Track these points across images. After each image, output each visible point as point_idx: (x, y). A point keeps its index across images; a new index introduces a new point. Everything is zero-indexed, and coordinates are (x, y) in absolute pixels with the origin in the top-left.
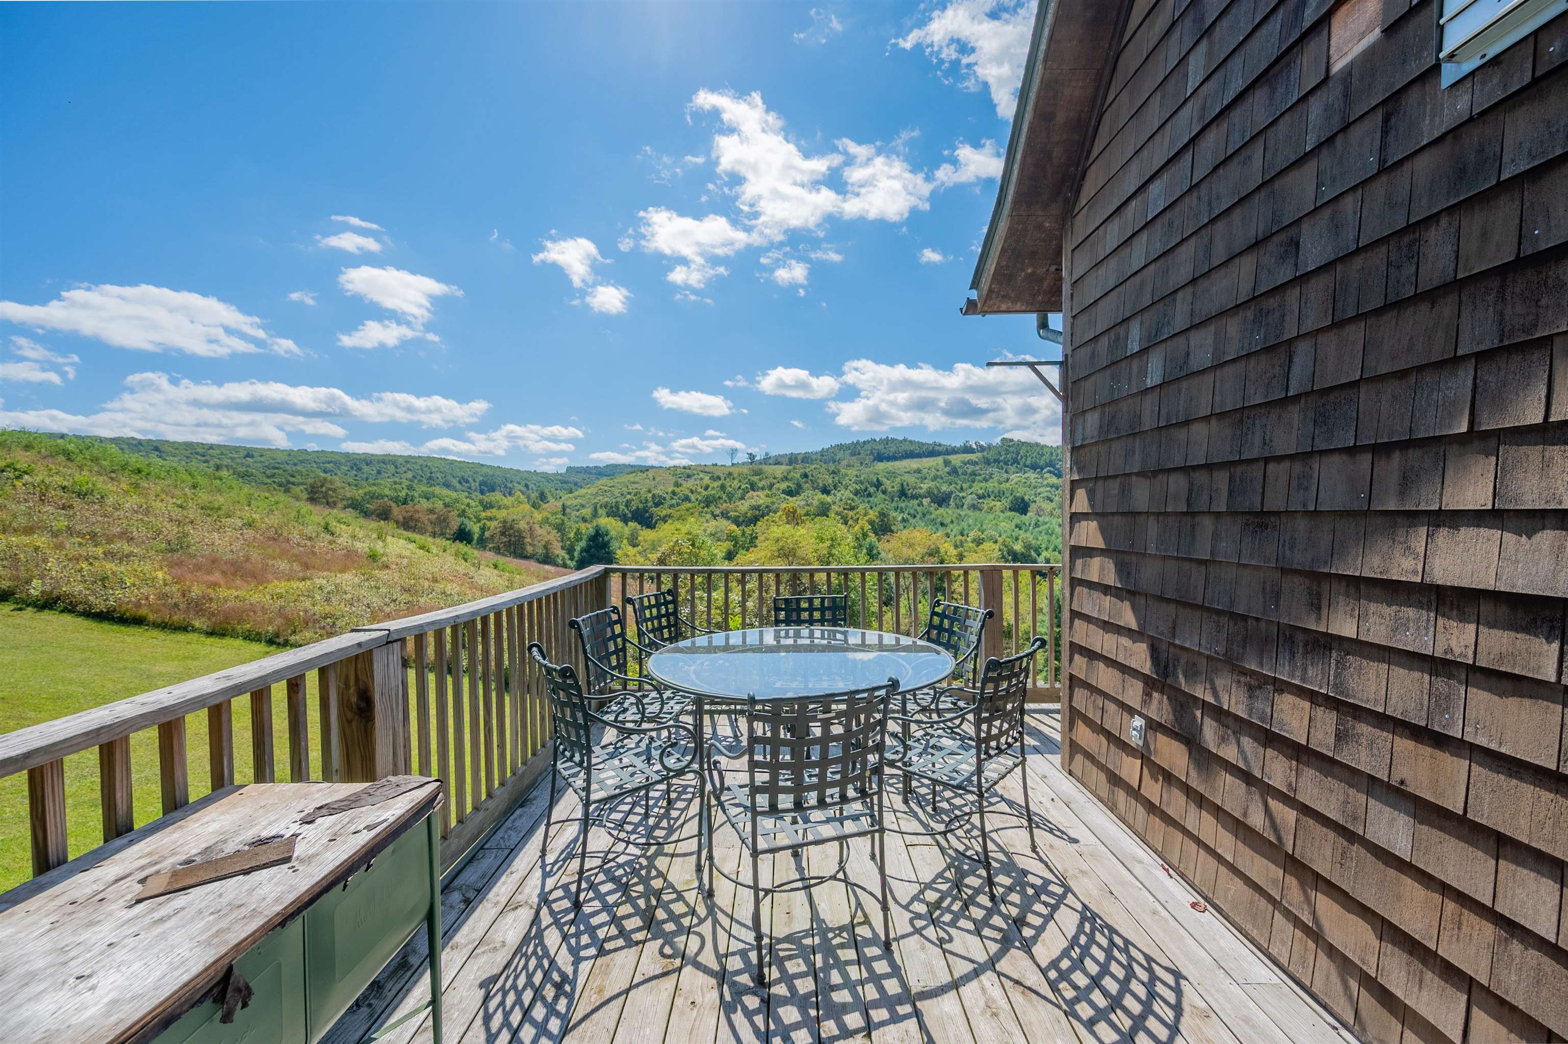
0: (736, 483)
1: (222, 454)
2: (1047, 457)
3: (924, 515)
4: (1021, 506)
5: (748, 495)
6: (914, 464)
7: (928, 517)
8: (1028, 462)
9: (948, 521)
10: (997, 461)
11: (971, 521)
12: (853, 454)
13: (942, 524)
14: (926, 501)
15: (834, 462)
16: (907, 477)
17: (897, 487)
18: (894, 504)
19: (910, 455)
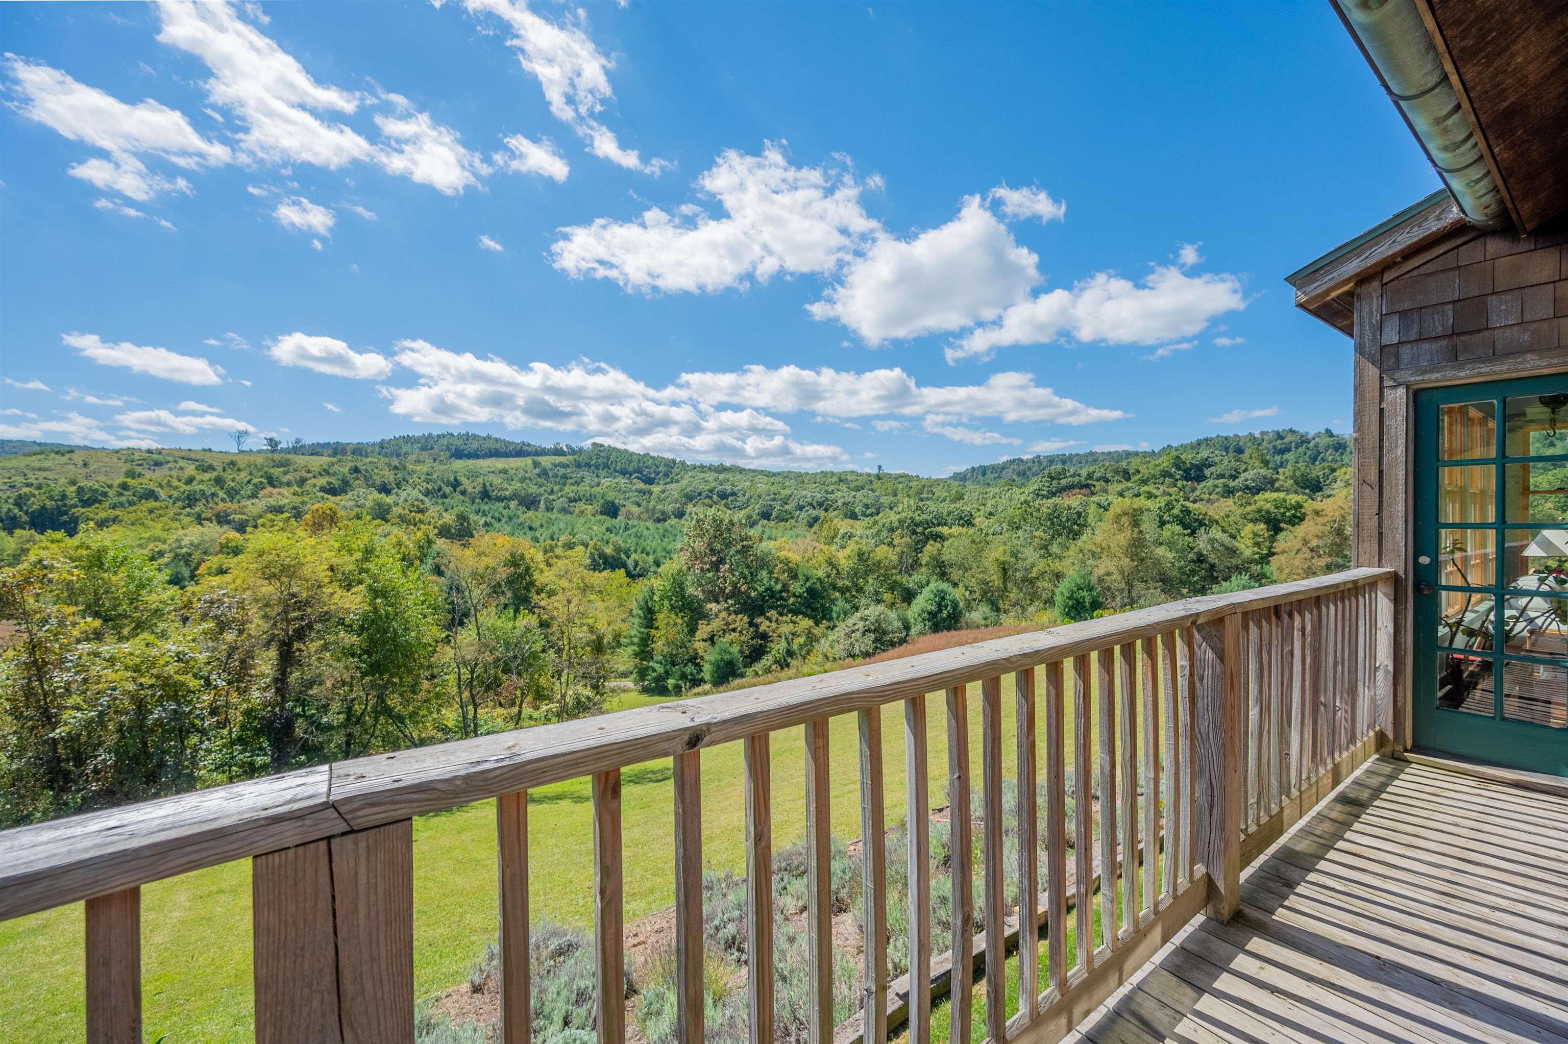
0: (244, 476)
2: (635, 464)
3: (510, 519)
4: (611, 510)
5: (262, 493)
6: (499, 464)
7: (514, 520)
8: (618, 468)
9: (536, 524)
10: (588, 465)
11: (562, 525)
12: (424, 448)
13: (531, 529)
14: (513, 504)
15: (398, 455)
16: (491, 477)
17: (479, 488)
18: (475, 507)
19: (495, 454)
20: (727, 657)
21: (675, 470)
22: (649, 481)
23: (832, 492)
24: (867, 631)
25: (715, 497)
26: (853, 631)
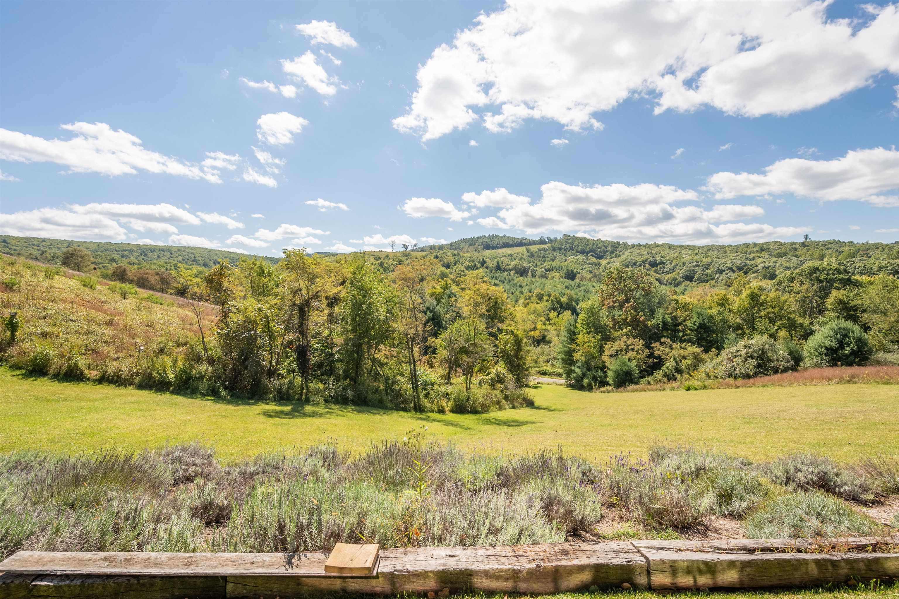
1: (51, 245)
2: (591, 246)
3: (510, 281)
4: (571, 276)
6: (508, 251)
7: (512, 282)
8: (579, 249)
9: (524, 284)
10: (560, 249)
11: (538, 284)
12: (471, 245)
13: (521, 286)
14: (512, 273)
15: (458, 249)
16: (503, 258)
17: (495, 264)
18: (492, 274)
19: (506, 245)
20: (625, 368)
21: (619, 249)
22: (600, 257)
23: (753, 259)
24: (749, 357)
25: (647, 266)
26: (735, 357)
